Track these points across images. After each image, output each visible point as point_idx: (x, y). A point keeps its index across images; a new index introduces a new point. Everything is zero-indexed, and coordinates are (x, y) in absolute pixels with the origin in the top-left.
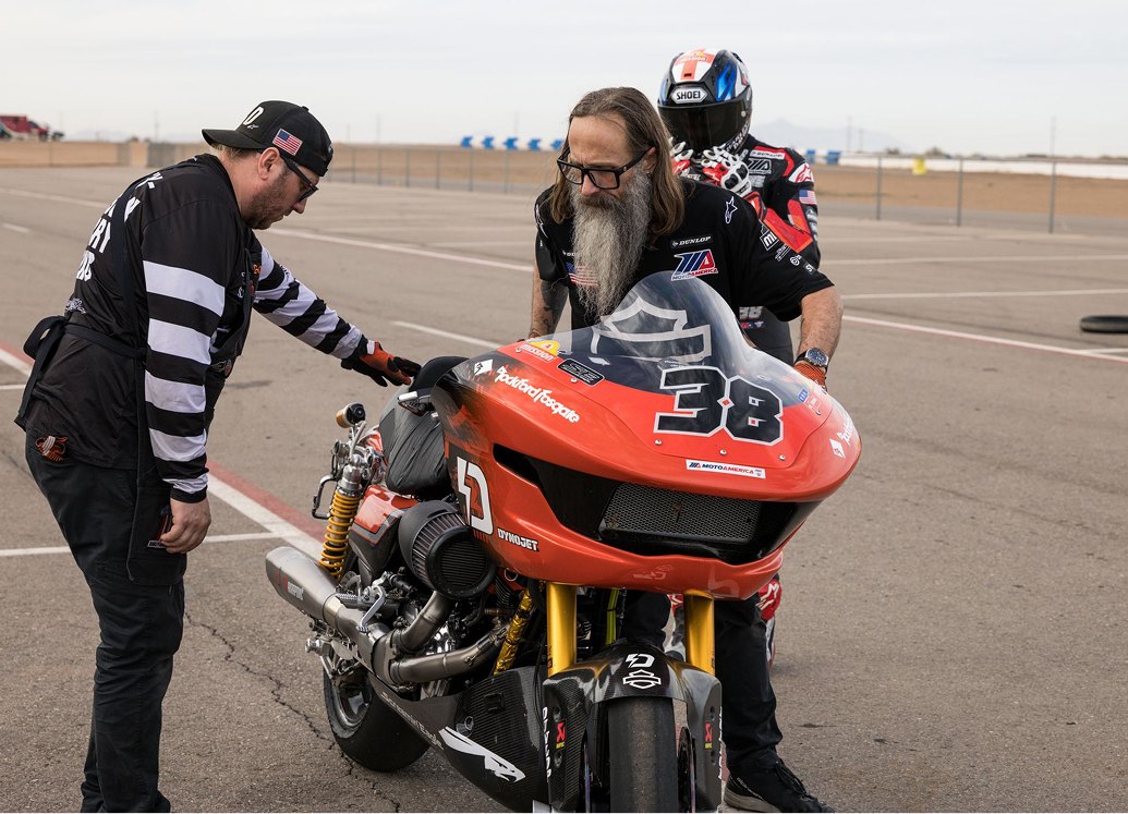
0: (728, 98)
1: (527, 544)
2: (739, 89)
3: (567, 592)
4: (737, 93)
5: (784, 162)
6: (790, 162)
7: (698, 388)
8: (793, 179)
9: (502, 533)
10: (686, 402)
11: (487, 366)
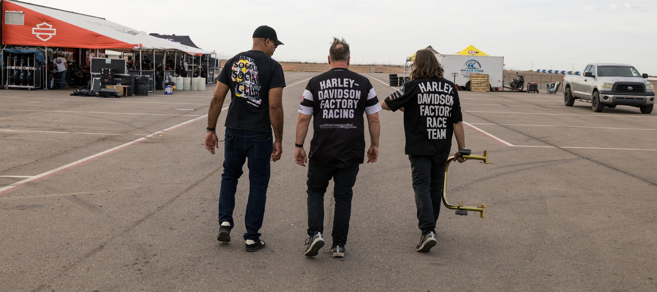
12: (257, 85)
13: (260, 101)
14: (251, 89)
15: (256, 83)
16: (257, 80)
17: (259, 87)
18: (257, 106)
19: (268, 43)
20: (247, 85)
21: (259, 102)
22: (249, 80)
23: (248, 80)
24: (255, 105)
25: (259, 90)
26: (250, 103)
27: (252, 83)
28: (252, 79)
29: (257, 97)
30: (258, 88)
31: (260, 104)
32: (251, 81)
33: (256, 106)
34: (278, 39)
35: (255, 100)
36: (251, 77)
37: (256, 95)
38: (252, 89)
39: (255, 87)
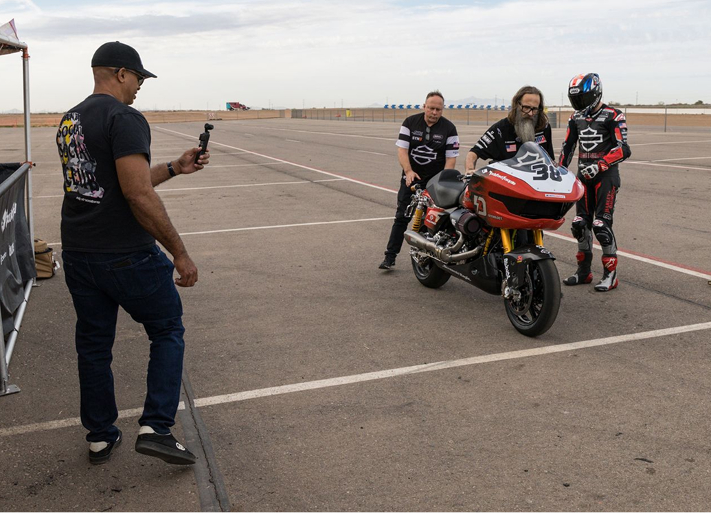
0: (588, 90)
1: (499, 218)
2: (593, 87)
3: (510, 233)
4: (592, 88)
5: (613, 113)
6: (616, 114)
7: (541, 169)
8: (616, 120)
9: (489, 215)
10: (539, 173)
11: (486, 171)
12: (88, 162)
13: (100, 192)
14: (81, 173)
15: (86, 159)
16: (86, 152)
17: (92, 164)
18: (98, 202)
19: (123, 76)
20: (73, 166)
21: (98, 194)
22: (76, 156)
23: (73, 157)
24: (92, 201)
25: (94, 171)
26: (83, 199)
27: (81, 160)
28: (78, 152)
29: (94, 185)
30: (92, 167)
31: (101, 197)
32: (78, 157)
33: (95, 202)
34: (144, 68)
35: (90, 193)
36: (78, 149)
37: (90, 182)
38: (82, 171)
39: (86, 165)
